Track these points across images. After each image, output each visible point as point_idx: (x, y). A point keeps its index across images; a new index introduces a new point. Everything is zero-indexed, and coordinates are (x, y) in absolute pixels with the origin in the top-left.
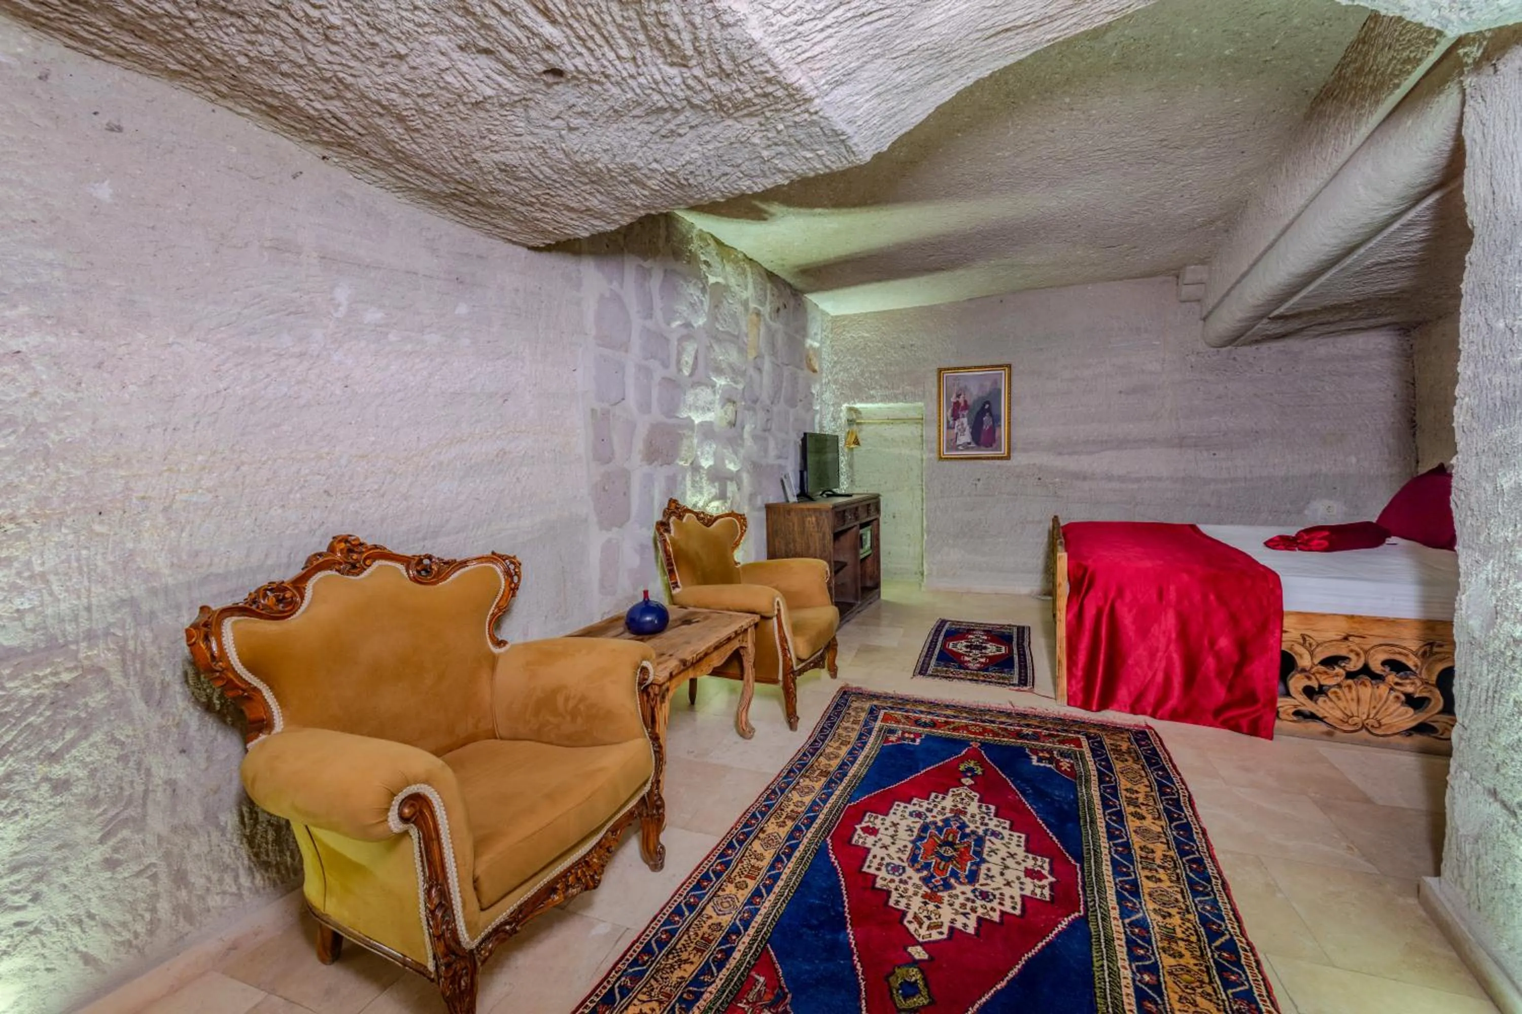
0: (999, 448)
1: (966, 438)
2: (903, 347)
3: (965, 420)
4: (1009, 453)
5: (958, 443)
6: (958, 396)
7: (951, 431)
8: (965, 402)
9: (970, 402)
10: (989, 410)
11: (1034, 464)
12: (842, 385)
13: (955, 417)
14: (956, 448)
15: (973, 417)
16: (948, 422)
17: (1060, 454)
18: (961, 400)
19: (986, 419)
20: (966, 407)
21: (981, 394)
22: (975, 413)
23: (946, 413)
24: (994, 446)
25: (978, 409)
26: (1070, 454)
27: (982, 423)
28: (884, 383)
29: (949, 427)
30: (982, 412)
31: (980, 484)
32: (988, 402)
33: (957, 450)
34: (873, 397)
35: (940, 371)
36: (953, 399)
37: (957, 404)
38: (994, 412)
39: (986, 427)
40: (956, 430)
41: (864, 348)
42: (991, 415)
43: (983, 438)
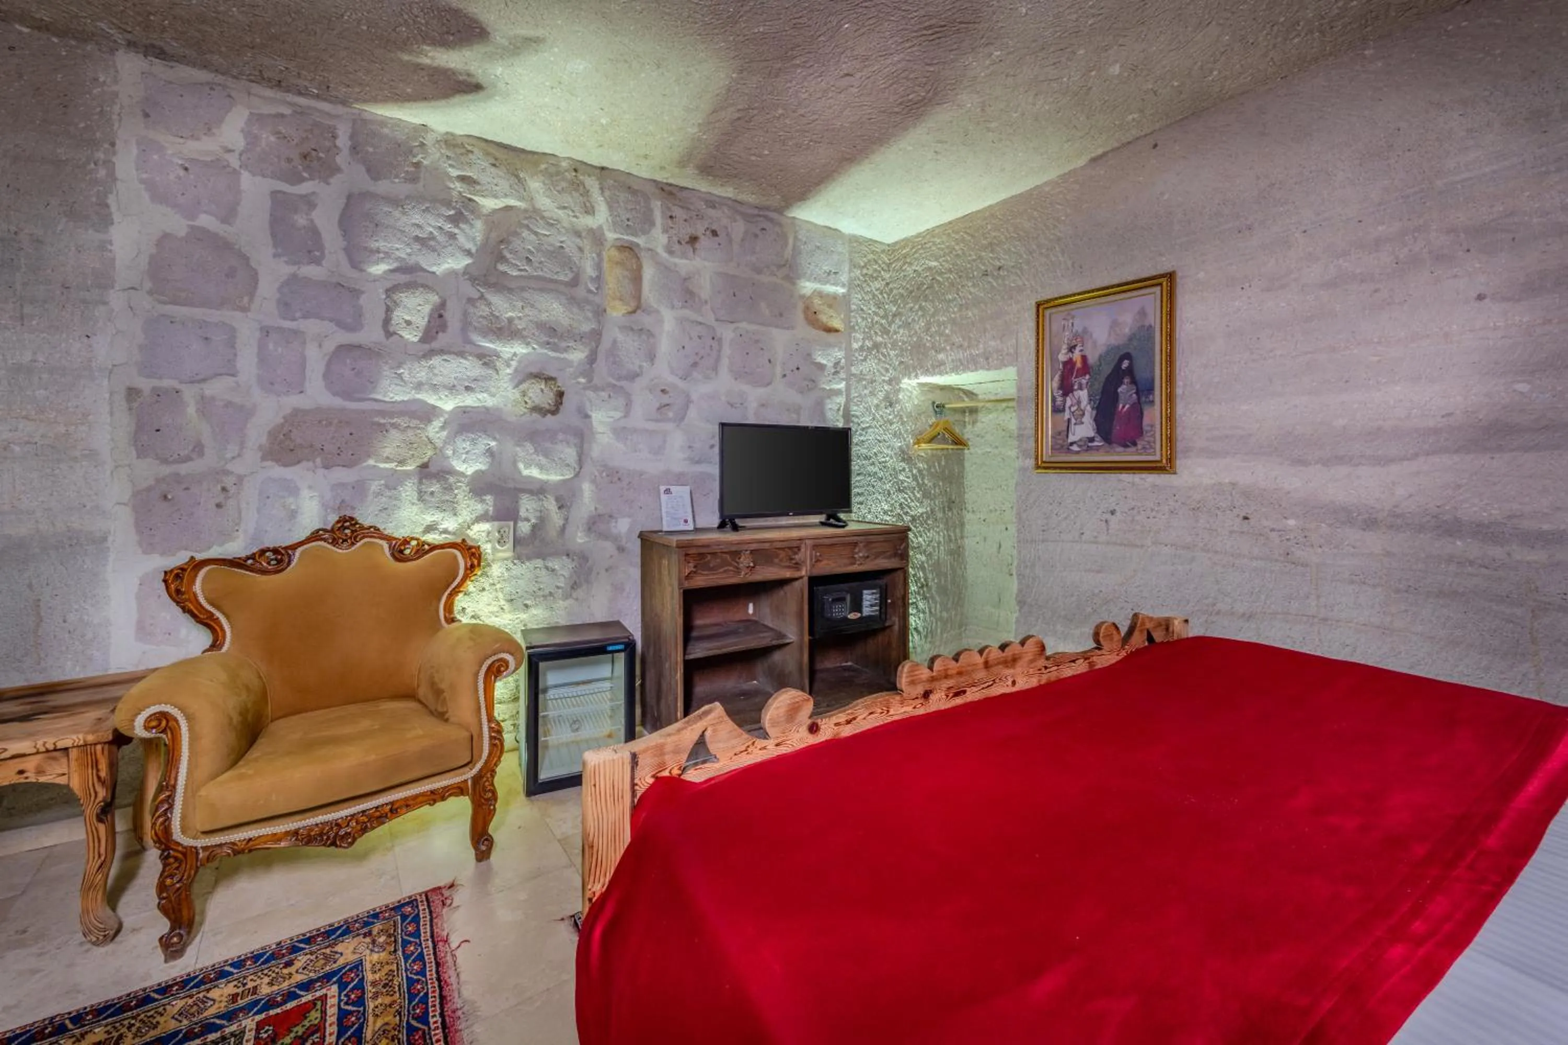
0: (1150, 447)
1: (1085, 429)
2: (986, 274)
3: (1083, 395)
4: (1170, 460)
5: (1072, 438)
6: (1071, 349)
7: (1059, 416)
8: (1084, 358)
9: (1092, 359)
10: (1130, 371)
11: (1234, 485)
12: (902, 350)
13: (1066, 388)
14: (1067, 449)
15: (1098, 386)
16: (1054, 400)
17: (1301, 462)
18: (1077, 356)
19: (1125, 390)
20: (1086, 368)
21: (1113, 342)
22: (1102, 378)
23: (1052, 385)
24: (1141, 444)
25: (1107, 370)
26: (1326, 463)
27: (1115, 398)
28: (957, 340)
29: (1057, 410)
30: (1117, 376)
31: (1113, 520)
32: (1127, 356)
33: (1069, 451)
34: (942, 363)
35: (1038, 305)
36: (1062, 357)
37: (1069, 364)
38: (1140, 374)
39: (1124, 406)
40: (1067, 415)
41: (930, 287)
42: (1134, 382)
43: (1117, 428)
